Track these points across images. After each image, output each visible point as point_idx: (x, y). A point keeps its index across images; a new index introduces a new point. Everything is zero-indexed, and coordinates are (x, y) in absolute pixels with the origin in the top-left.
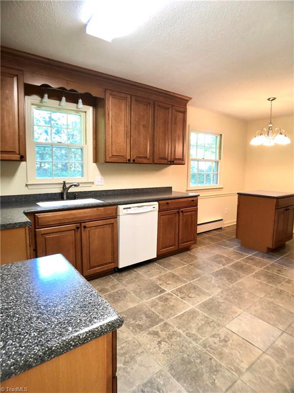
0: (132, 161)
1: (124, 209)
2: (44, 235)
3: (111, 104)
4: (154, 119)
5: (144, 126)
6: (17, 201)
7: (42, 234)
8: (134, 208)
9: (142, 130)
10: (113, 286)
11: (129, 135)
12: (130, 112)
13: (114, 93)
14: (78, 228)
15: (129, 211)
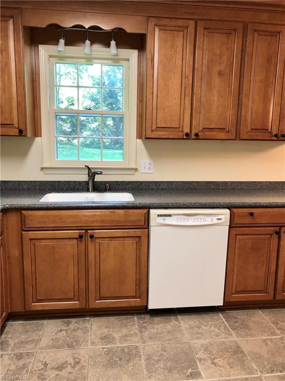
0: (193, 137)
1: (158, 216)
2: (34, 241)
3: (156, 42)
4: (243, 58)
5: (220, 73)
6: (29, 189)
7: (31, 239)
8: (177, 217)
9: (216, 81)
10: (126, 336)
11: (189, 91)
12: (192, 50)
13: (164, 22)
14: (81, 237)
15: (168, 221)
